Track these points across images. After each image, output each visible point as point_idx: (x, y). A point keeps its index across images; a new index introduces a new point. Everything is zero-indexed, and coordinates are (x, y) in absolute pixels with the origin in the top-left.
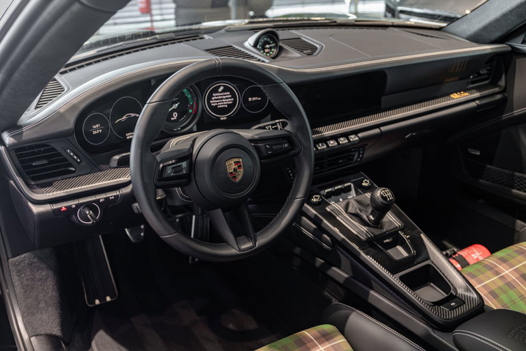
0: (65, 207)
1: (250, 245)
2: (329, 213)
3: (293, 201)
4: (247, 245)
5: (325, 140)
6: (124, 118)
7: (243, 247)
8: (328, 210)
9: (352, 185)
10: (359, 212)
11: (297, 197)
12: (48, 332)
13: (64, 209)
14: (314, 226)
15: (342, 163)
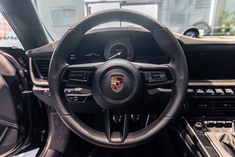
0: (47, 90)
1: (119, 140)
2: (206, 137)
3: (163, 118)
4: (117, 139)
5: (214, 88)
6: (90, 55)
7: (114, 140)
8: (206, 135)
9: (233, 124)
10: (232, 144)
11: (167, 116)
12: (57, 149)
13: (46, 91)
14: (193, 143)
15: (226, 107)
